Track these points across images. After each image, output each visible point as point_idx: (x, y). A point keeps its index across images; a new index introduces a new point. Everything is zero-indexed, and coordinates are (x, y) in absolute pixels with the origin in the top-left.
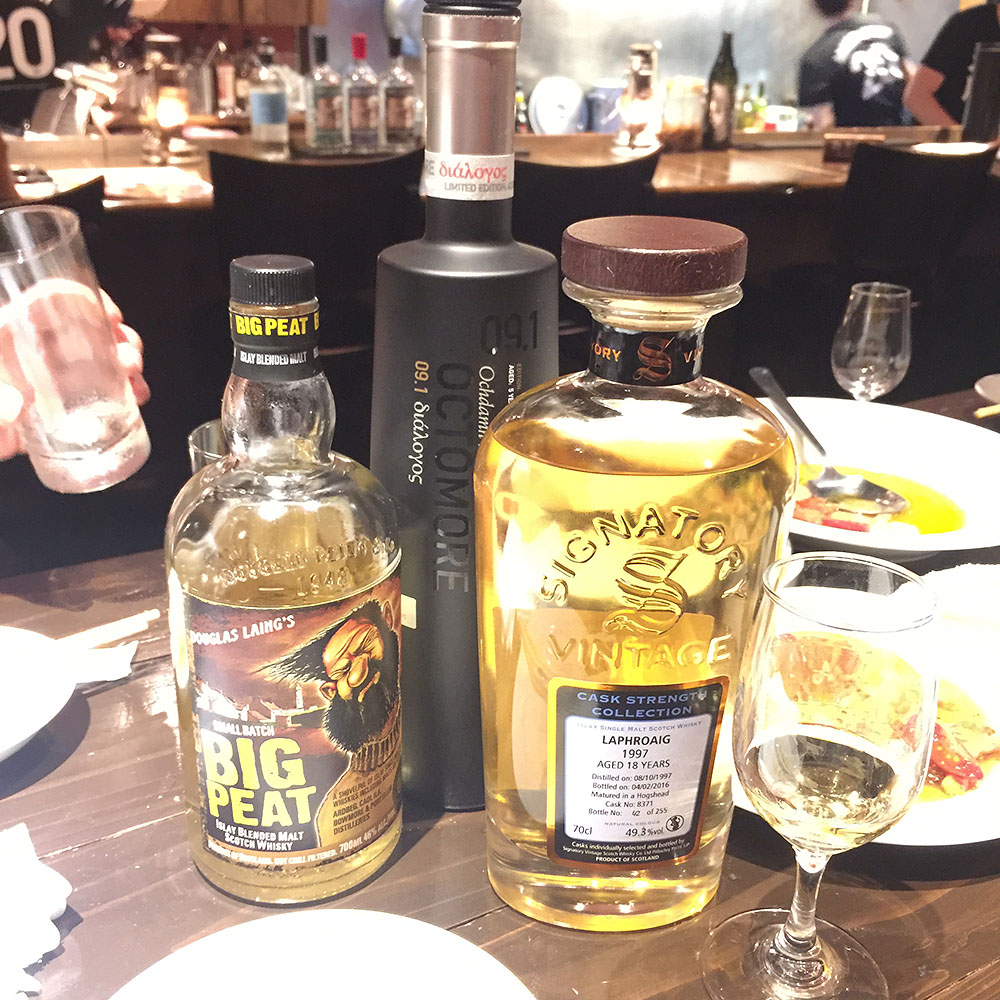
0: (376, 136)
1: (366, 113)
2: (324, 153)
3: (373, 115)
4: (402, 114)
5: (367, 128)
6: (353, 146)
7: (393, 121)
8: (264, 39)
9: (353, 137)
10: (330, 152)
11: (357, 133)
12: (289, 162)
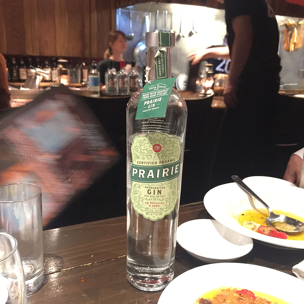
0: (127, 90)
1: (124, 83)
2: (110, 95)
3: (126, 84)
4: (135, 84)
5: (124, 88)
6: (119, 93)
7: (132, 86)
8: (94, 62)
9: (119, 90)
10: (112, 95)
11: (121, 89)
12: (99, 98)
